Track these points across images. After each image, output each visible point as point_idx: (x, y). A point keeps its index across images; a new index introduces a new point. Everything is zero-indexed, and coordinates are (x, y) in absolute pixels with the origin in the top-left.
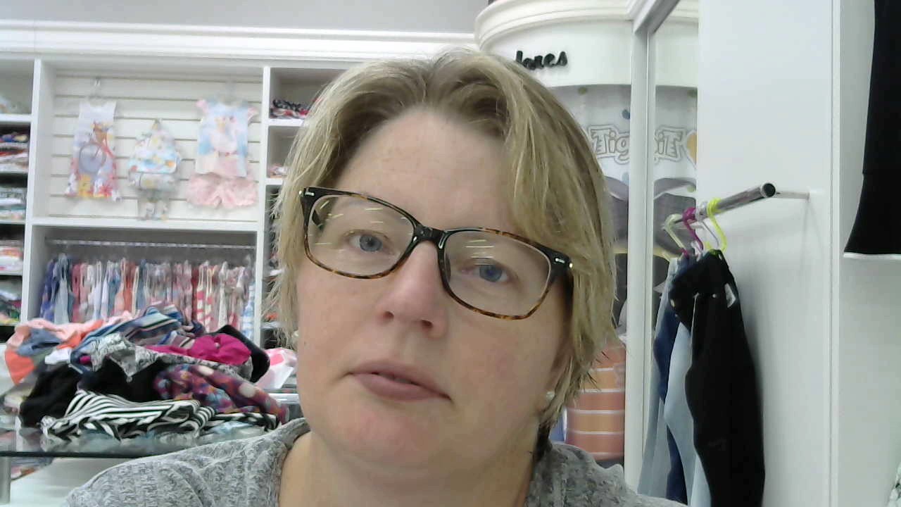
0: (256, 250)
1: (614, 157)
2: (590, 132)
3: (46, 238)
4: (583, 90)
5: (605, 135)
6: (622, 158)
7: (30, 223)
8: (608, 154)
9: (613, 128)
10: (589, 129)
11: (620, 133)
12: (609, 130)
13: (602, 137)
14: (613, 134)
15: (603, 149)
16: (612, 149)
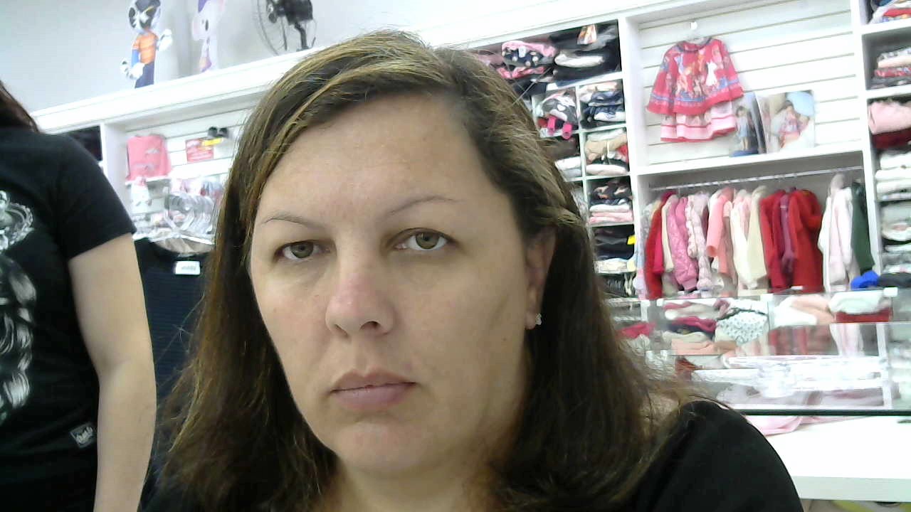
0: (861, 170)
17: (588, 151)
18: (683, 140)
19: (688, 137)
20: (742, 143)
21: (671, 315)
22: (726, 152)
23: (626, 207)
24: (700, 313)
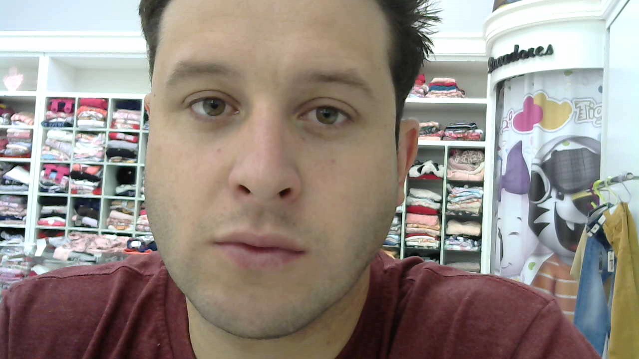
1: (592, 122)
2: (574, 103)
4: (568, 72)
5: (585, 105)
6: (598, 122)
8: (588, 120)
9: (592, 100)
10: (573, 101)
11: (597, 104)
12: (589, 103)
13: (583, 107)
14: (592, 105)
15: (584, 116)
16: (591, 116)
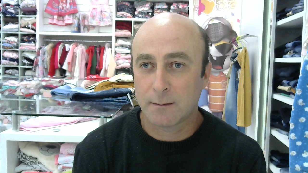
0: (112, 43)
1: (223, 10)
3: (44, 39)
7: (38, 34)
14: (223, 2)
17: (21, 23)
18: (55, 24)
19: (57, 23)
20: (76, 28)
21: (44, 84)
22: (70, 31)
23: (34, 45)
24: (54, 83)
